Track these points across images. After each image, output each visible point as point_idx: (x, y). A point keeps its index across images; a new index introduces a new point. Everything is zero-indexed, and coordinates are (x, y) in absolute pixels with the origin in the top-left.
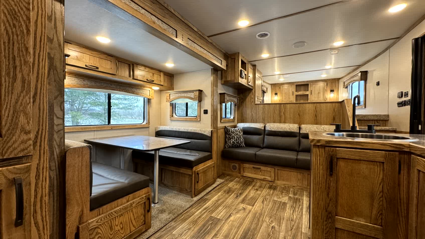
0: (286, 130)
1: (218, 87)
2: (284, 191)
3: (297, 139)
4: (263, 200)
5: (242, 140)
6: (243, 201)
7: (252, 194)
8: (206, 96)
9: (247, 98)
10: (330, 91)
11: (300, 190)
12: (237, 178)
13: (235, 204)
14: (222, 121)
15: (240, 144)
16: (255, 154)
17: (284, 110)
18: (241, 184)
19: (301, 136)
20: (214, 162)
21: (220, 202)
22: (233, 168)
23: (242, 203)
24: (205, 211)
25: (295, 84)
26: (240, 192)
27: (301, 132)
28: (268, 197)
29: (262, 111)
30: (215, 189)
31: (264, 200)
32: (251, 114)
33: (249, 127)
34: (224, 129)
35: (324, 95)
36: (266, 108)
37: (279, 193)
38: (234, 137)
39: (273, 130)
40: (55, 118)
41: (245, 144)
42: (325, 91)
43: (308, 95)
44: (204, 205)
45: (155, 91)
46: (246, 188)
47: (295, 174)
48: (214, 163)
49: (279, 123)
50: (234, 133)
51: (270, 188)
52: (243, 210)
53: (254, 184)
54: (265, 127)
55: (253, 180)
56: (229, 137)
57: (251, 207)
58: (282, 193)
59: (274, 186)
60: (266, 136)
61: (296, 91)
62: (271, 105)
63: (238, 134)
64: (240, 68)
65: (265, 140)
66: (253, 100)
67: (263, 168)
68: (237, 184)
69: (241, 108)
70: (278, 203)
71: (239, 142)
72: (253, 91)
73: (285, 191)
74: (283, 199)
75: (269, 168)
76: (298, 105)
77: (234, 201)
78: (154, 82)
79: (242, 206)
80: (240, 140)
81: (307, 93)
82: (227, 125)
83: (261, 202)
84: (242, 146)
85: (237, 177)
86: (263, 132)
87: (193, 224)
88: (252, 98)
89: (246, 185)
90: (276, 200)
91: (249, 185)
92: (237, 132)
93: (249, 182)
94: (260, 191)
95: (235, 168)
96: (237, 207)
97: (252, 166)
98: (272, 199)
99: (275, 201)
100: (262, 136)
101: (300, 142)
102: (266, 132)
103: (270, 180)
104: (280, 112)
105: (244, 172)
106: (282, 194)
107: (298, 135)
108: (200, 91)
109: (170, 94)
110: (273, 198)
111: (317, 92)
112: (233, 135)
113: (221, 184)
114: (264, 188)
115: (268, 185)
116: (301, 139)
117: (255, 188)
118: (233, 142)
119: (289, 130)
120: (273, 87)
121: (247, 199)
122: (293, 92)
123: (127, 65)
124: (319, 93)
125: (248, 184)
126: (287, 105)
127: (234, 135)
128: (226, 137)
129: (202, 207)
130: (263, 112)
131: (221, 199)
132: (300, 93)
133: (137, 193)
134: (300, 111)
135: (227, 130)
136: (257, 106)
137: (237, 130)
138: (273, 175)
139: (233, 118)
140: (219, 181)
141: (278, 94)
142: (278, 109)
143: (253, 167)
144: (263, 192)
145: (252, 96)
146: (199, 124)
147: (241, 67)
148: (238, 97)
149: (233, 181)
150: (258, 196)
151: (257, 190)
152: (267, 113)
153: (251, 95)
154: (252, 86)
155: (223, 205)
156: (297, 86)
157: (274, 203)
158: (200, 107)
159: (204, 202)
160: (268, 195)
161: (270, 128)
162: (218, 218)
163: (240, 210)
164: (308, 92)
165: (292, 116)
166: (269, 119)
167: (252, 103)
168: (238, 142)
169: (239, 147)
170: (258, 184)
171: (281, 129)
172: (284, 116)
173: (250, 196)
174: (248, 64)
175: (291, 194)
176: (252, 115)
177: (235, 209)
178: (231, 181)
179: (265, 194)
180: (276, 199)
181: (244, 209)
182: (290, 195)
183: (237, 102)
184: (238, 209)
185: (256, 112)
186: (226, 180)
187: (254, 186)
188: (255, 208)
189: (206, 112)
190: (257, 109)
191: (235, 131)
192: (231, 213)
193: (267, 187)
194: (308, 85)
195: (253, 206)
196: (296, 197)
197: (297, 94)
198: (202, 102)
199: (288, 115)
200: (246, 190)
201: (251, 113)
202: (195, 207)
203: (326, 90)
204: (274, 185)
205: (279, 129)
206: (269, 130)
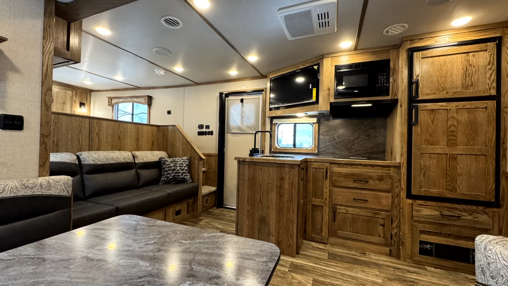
0: (119, 161)
10: (79, 104)
17: (97, 129)
19: (137, 166)
27: (137, 162)
39: (99, 163)
62: (74, 118)
65: (86, 183)
76: (118, 123)
100: (78, 177)
101: (138, 174)
104: (90, 131)
107: (134, 166)
111: (61, 101)
119: (123, 161)
124: (64, 103)
126: (102, 121)
134: (120, 132)
142: (87, 126)
165: (109, 139)
171: (113, 160)
172: (97, 139)
199: (103, 138)
205: (109, 161)
206: (92, 163)
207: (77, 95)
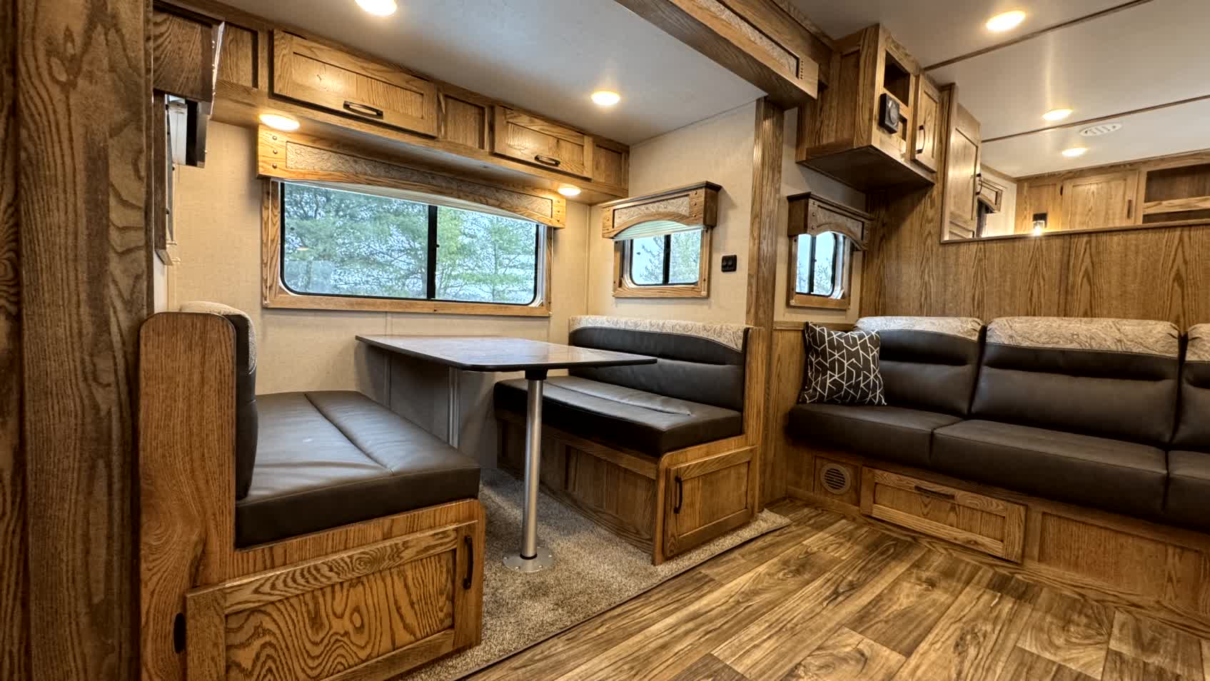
0: (1095, 346)
1: (780, 172)
2: (1075, 617)
3: (1166, 386)
4: (962, 638)
5: (876, 377)
6: (860, 622)
7: (907, 596)
8: (733, 205)
9: (904, 219)
11: (1172, 631)
12: (843, 521)
13: (825, 624)
14: (793, 302)
15: (865, 395)
16: (932, 435)
17: (1087, 261)
18: (857, 548)
19: (1186, 373)
20: (748, 448)
21: (757, 601)
22: (829, 481)
23: (854, 629)
24: (690, 625)
25: (1145, 170)
26: (850, 578)
27: (1190, 357)
28: (989, 628)
29: (972, 271)
30: (747, 548)
31: (969, 637)
32: (919, 281)
33: (909, 332)
34: (803, 331)
36: (996, 257)
37: (1049, 619)
38: (841, 364)
39: (1026, 344)
40: (113, 202)
41: (888, 393)
44: (691, 602)
45: (570, 201)
46: (881, 569)
47: (1149, 547)
48: (751, 451)
49: (1058, 315)
50: (839, 347)
51: (1000, 586)
52: (858, 661)
53: (916, 555)
54: (983, 332)
55: (914, 538)
56: (819, 363)
57: (895, 657)
58: (1066, 623)
59: (1017, 579)
60: (986, 370)
61: (1147, 200)
62: (1020, 244)
63: (856, 354)
64: (880, 88)
65: (983, 384)
66: (929, 227)
67: (964, 497)
68: (842, 544)
69: (876, 261)
70: (1047, 672)
71: (862, 385)
72: (935, 192)
73: (1084, 620)
74: (1074, 653)
75: (994, 501)
77: (818, 610)
78: (558, 168)
79: (852, 641)
80: (866, 377)
82: (813, 319)
83: (952, 642)
84: (871, 403)
85: (844, 517)
86: (972, 353)
87: (632, 668)
88: (930, 221)
89: (882, 553)
90: (1034, 650)
91: (897, 557)
92: (855, 344)
93: (895, 545)
94: (946, 590)
95: (835, 480)
96: (830, 642)
97: (915, 482)
98: (1010, 644)
99: (1028, 659)
100: (967, 369)
101: (1179, 403)
102: (989, 353)
103: (999, 555)
104: (1066, 267)
105: (875, 503)
106: (1064, 628)
107: (1173, 370)
108: (713, 190)
109: (614, 210)
110: (1013, 636)
112: (837, 357)
113: (777, 533)
114: (968, 583)
115: (990, 575)
116: (1189, 389)
117: (925, 575)
118: (834, 383)
119: (1113, 347)
120: (1026, 188)
121: (882, 617)
122: (1130, 202)
123: (472, 112)
125: (892, 551)
126: (1105, 238)
127: (842, 356)
128: (806, 365)
129: (685, 606)
130: (976, 273)
131: (764, 590)
132: (1172, 205)
133: (427, 513)
135: (814, 337)
136: (952, 249)
137: (854, 339)
138: (1017, 534)
139: (843, 296)
140: (768, 520)
141: (1049, 218)
142: (1057, 256)
143: (917, 488)
144: (961, 597)
145: (930, 213)
146: (706, 307)
147: (886, 85)
148: (870, 220)
149: (828, 530)
150: (937, 614)
151: (932, 584)
152: (996, 275)
153: (925, 211)
154: (932, 172)
155: (771, 617)
156: (1151, 176)
157: (1022, 664)
158: (709, 245)
159: (697, 589)
160: (986, 619)
161: (1011, 337)
162: (740, 669)
163: (844, 660)
165: (1132, 287)
166: (1008, 301)
167: (929, 241)
168: (858, 383)
169: (861, 402)
170: (939, 559)
171: (1071, 341)
172: (1086, 287)
173: (895, 607)
174: (917, 78)
175: (1120, 640)
176: (925, 285)
177: (819, 648)
178: (820, 527)
179: (970, 611)
180: (1029, 645)
181: (863, 659)
182: (1114, 645)
183: (859, 235)
184: (835, 652)
185: (945, 275)
186: (799, 523)
187: (917, 565)
188: (917, 667)
189: (730, 264)
190: (951, 261)
191: (847, 343)
192: (800, 664)
193: (985, 581)
195: (908, 654)
196: (1155, 660)
197: (1152, 211)
198: (719, 230)
199: (1109, 285)
200: (879, 573)
201: (922, 277)
202: (658, 600)
204: (1019, 577)
205: (1058, 343)
206: (1006, 342)
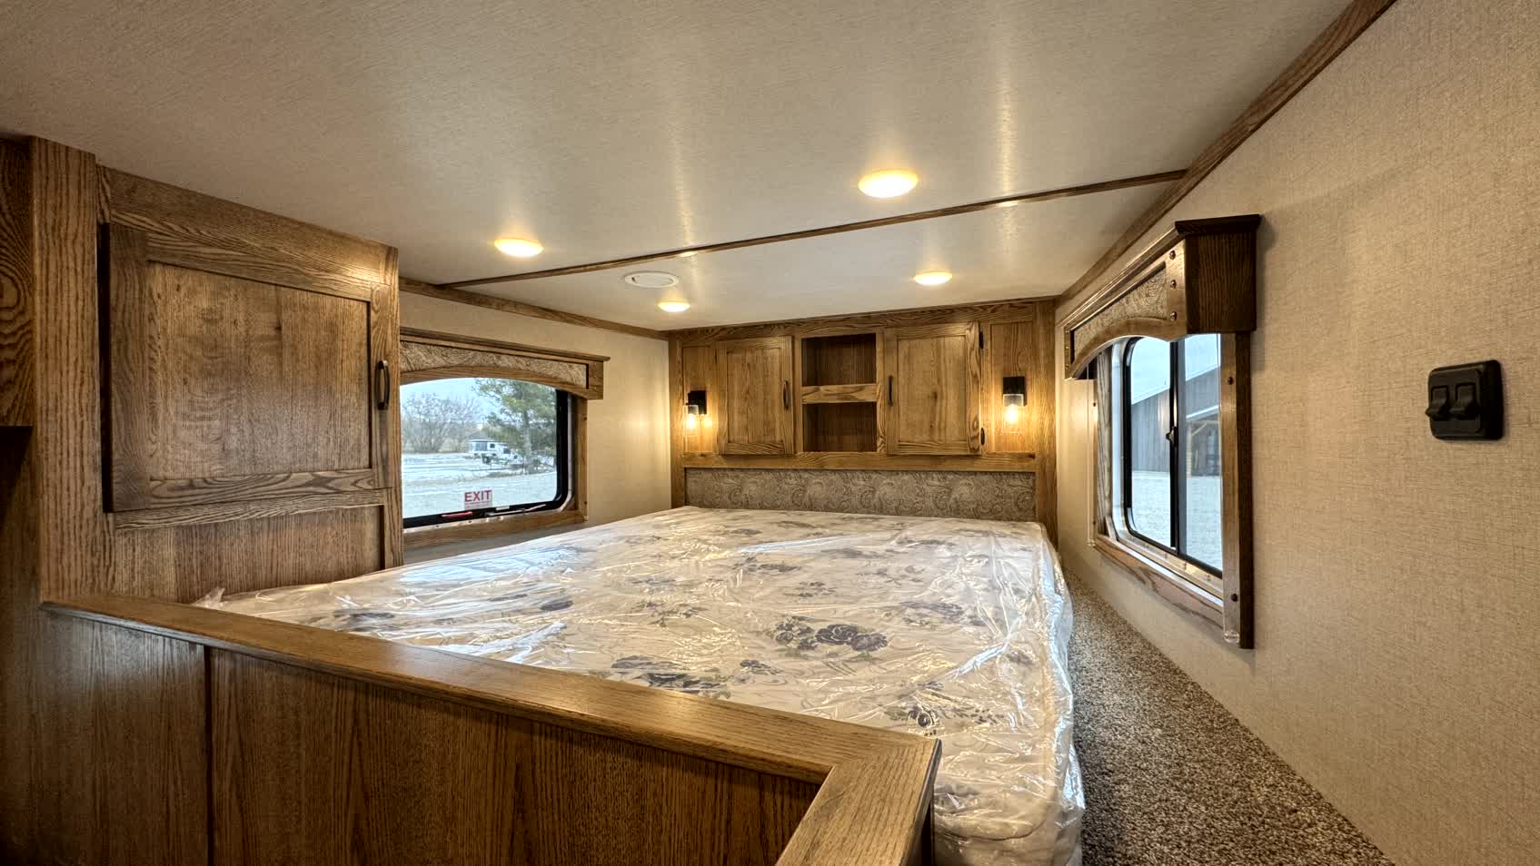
10: (1000, 388)
35: (963, 408)
42: (969, 382)
43: (874, 405)
61: (806, 383)
81: (870, 393)
111: (922, 391)
120: (677, 349)
122: (787, 385)
124: (935, 396)
132: (828, 393)
141: (706, 400)
164: (871, 386)
194: (869, 340)
197: (810, 399)
203: (975, 376)
207: (987, 345)
